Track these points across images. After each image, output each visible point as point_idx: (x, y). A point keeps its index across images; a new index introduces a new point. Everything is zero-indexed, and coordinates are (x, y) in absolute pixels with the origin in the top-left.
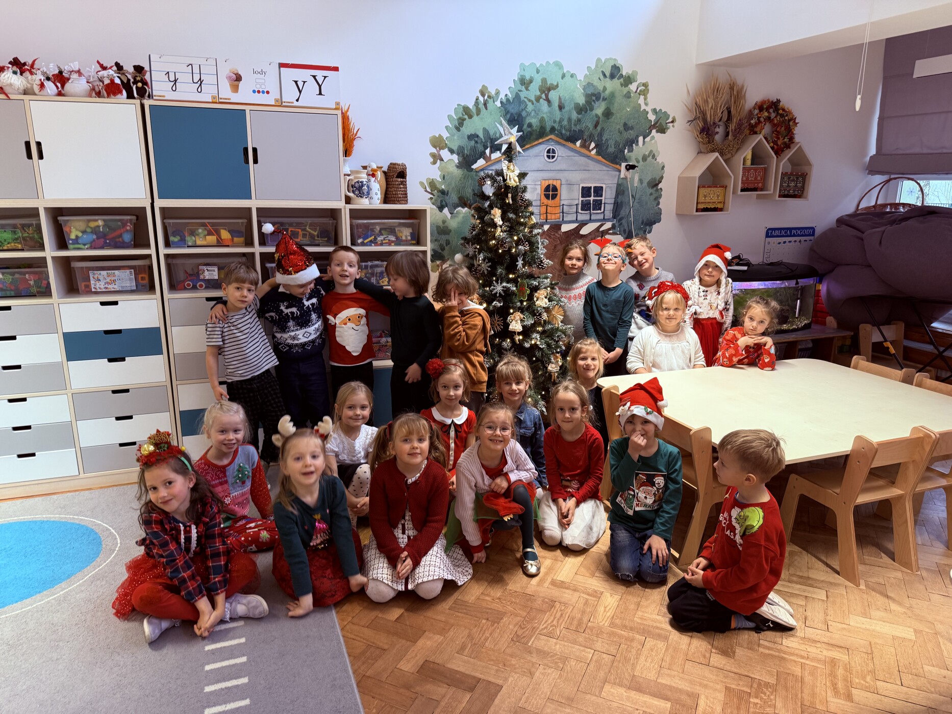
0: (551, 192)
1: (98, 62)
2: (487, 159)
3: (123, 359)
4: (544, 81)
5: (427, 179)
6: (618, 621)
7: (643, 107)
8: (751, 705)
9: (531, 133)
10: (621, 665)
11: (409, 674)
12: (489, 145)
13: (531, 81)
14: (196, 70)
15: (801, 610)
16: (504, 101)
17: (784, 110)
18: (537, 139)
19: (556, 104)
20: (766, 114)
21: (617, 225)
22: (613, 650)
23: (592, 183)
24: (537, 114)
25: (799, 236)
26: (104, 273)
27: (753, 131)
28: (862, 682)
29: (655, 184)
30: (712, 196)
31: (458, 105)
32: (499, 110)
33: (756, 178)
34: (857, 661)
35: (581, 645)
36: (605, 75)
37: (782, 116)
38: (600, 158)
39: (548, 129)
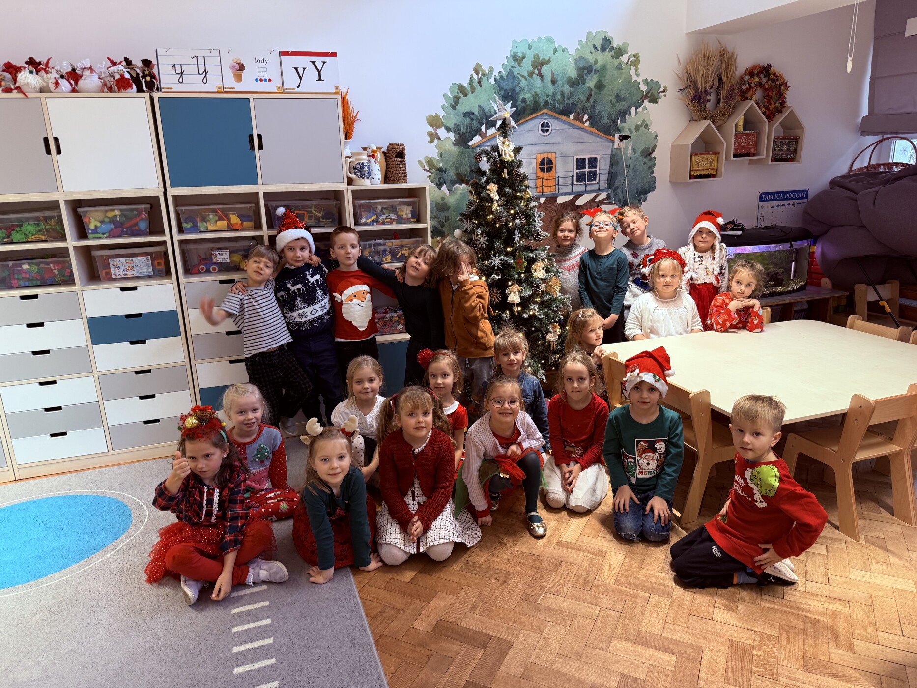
0: (546, 165)
1: (108, 58)
2: (483, 135)
3: (144, 342)
4: (536, 56)
5: (426, 158)
6: (623, 579)
7: (635, 78)
8: (755, 657)
9: (525, 108)
10: (627, 620)
11: (424, 633)
12: (484, 121)
13: (523, 57)
14: (201, 62)
15: (802, 565)
16: (498, 78)
17: (775, 75)
18: (531, 114)
19: (548, 79)
20: (757, 79)
21: (612, 195)
22: (618, 606)
23: (586, 155)
24: (531, 90)
25: (792, 199)
26: (123, 260)
27: (744, 96)
28: (864, 633)
29: (648, 153)
30: (705, 163)
31: (454, 84)
32: (493, 87)
33: (748, 144)
34: (858, 613)
35: (587, 603)
36: (596, 48)
37: (773, 80)
38: (593, 129)
39: (542, 104)
